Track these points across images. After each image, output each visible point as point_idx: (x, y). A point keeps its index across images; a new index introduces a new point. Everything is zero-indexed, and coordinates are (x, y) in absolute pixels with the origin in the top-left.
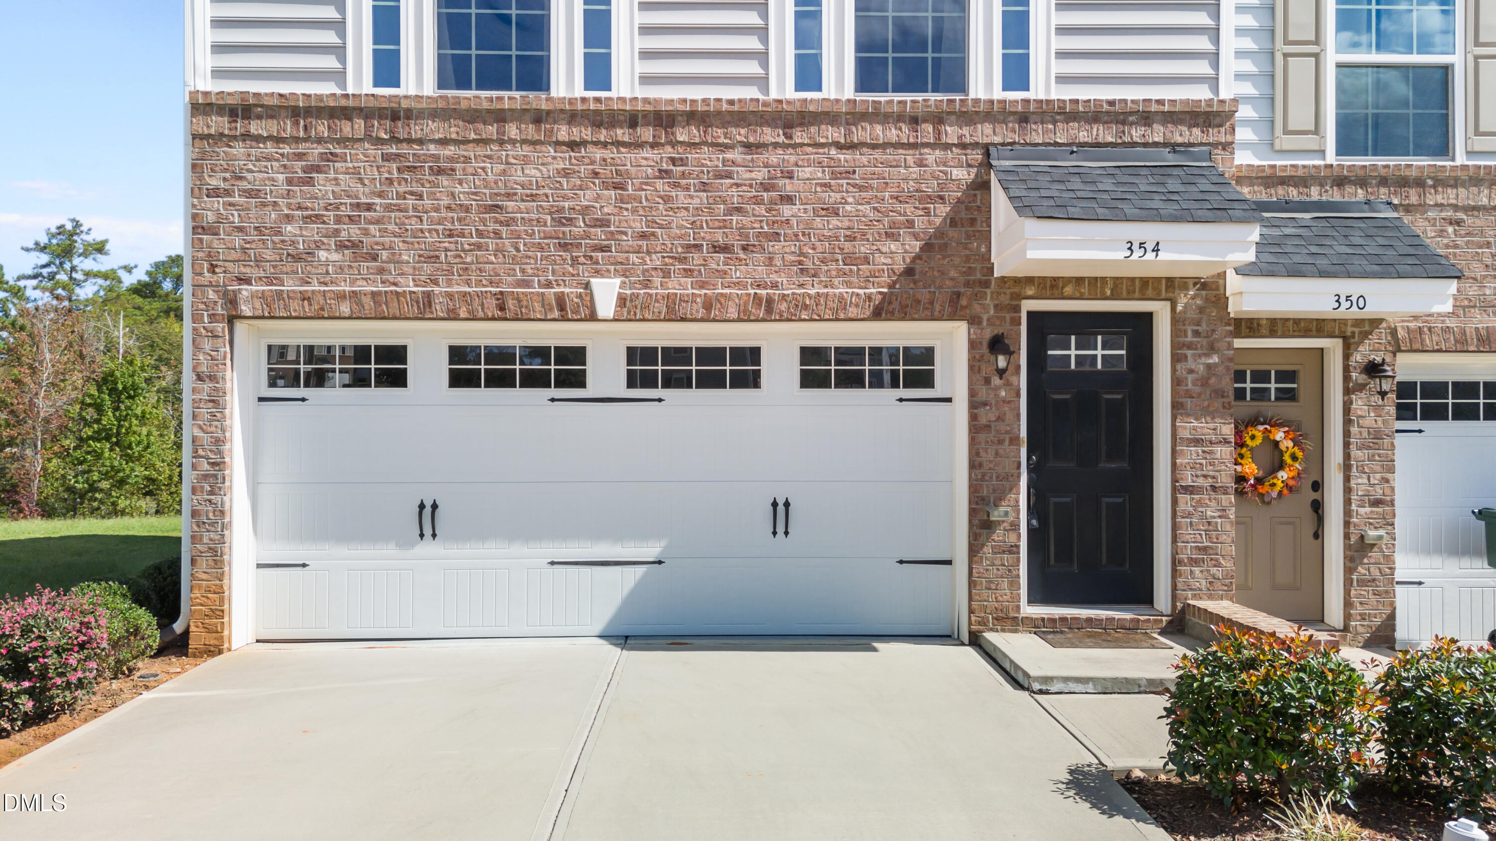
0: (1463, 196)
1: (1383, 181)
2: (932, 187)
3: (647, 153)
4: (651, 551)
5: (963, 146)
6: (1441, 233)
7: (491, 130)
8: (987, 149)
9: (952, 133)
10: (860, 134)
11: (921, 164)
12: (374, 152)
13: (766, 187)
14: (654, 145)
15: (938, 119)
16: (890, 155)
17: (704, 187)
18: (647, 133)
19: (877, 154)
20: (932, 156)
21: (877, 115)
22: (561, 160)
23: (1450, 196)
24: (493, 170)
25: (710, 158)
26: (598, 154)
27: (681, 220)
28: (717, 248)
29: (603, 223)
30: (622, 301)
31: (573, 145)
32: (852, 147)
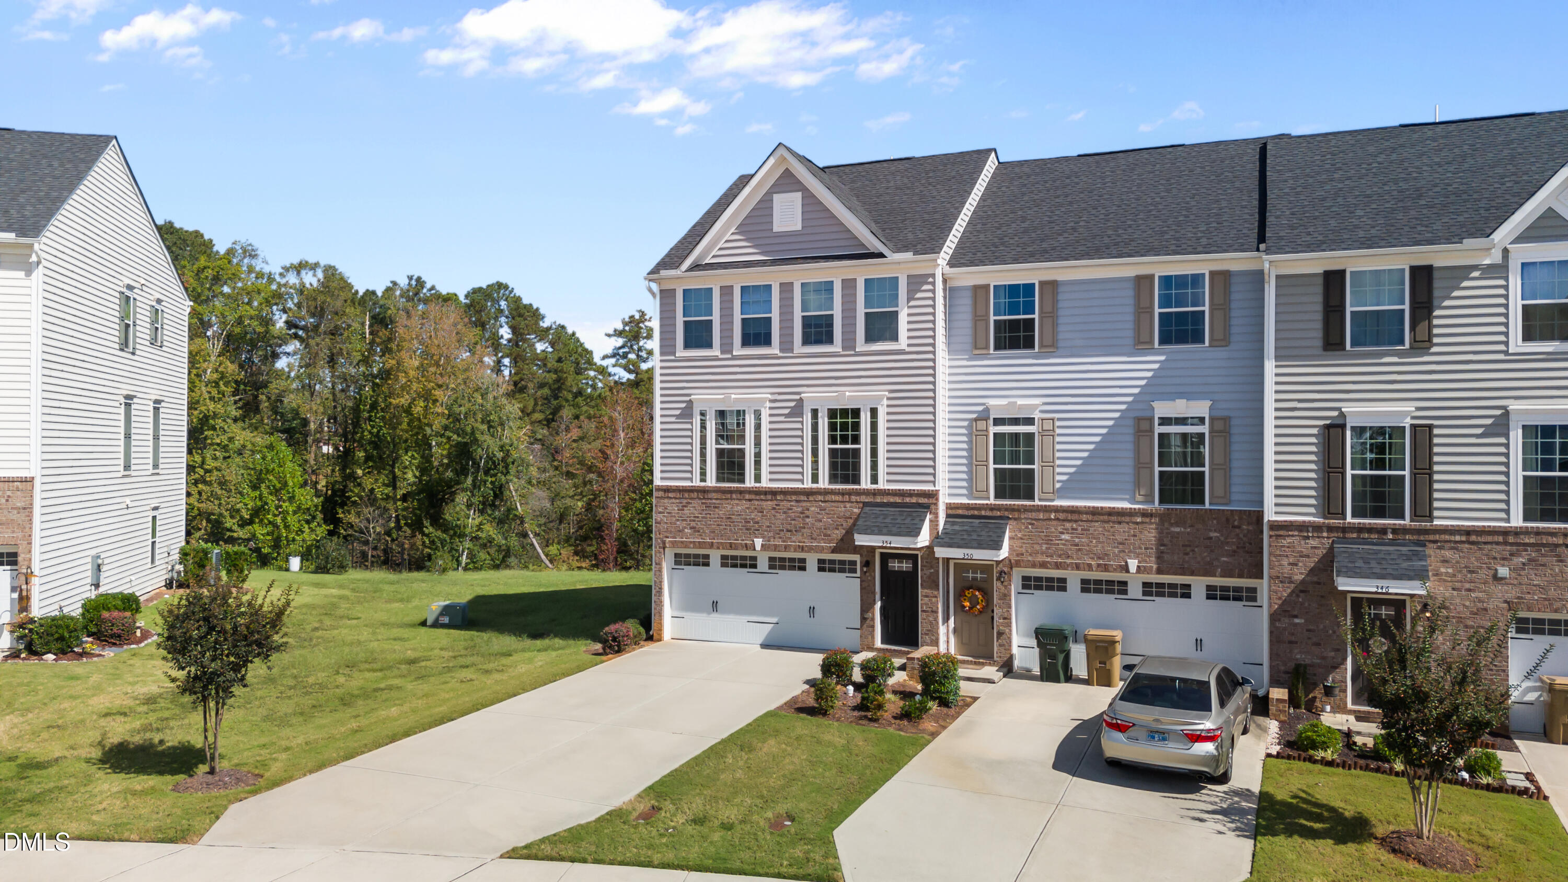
0: (1034, 515)
1: (1006, 510)
2: (848, 514)
3: (769, 503)
4: (775, 620)
5: (857, 502)
6: (1027, 528)
7: (729, 496)
8: (864, 503)
9: (853, 498)
10: (828, 497)
11: (845, 507)
12: (700, 502)
13: (802, 513)
14: (771, 500)
15: (850, 493)
16: (835, 504)
17: (785, 513)
18: (769, 497)
19: (833, 504)
20: (848, 505)
21: (832, 492)
22: (747, 504)
23: (1030, 515)
24: (729, 507)
25: (789, 504)
26: (756, 503)
27: (778, 522)
28: (788, 531)
29: (757, 523)
30: (762, 545)
31: (750, 500)
32: (825, 502)
